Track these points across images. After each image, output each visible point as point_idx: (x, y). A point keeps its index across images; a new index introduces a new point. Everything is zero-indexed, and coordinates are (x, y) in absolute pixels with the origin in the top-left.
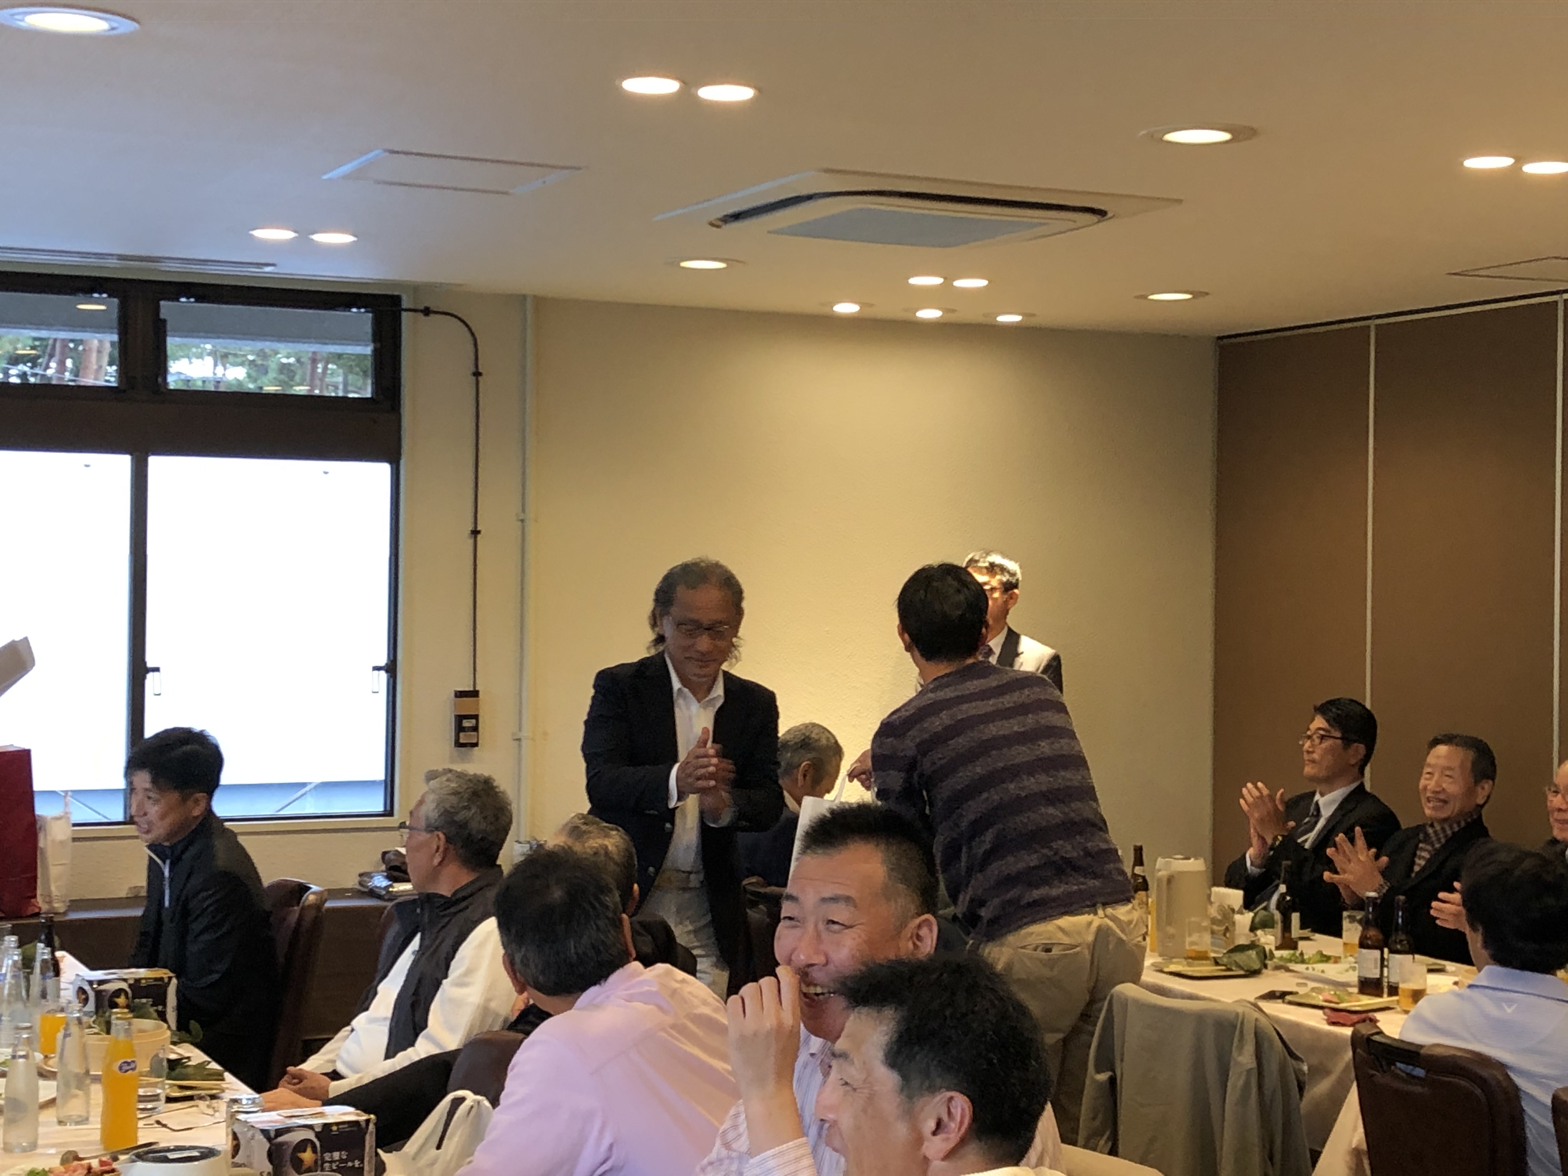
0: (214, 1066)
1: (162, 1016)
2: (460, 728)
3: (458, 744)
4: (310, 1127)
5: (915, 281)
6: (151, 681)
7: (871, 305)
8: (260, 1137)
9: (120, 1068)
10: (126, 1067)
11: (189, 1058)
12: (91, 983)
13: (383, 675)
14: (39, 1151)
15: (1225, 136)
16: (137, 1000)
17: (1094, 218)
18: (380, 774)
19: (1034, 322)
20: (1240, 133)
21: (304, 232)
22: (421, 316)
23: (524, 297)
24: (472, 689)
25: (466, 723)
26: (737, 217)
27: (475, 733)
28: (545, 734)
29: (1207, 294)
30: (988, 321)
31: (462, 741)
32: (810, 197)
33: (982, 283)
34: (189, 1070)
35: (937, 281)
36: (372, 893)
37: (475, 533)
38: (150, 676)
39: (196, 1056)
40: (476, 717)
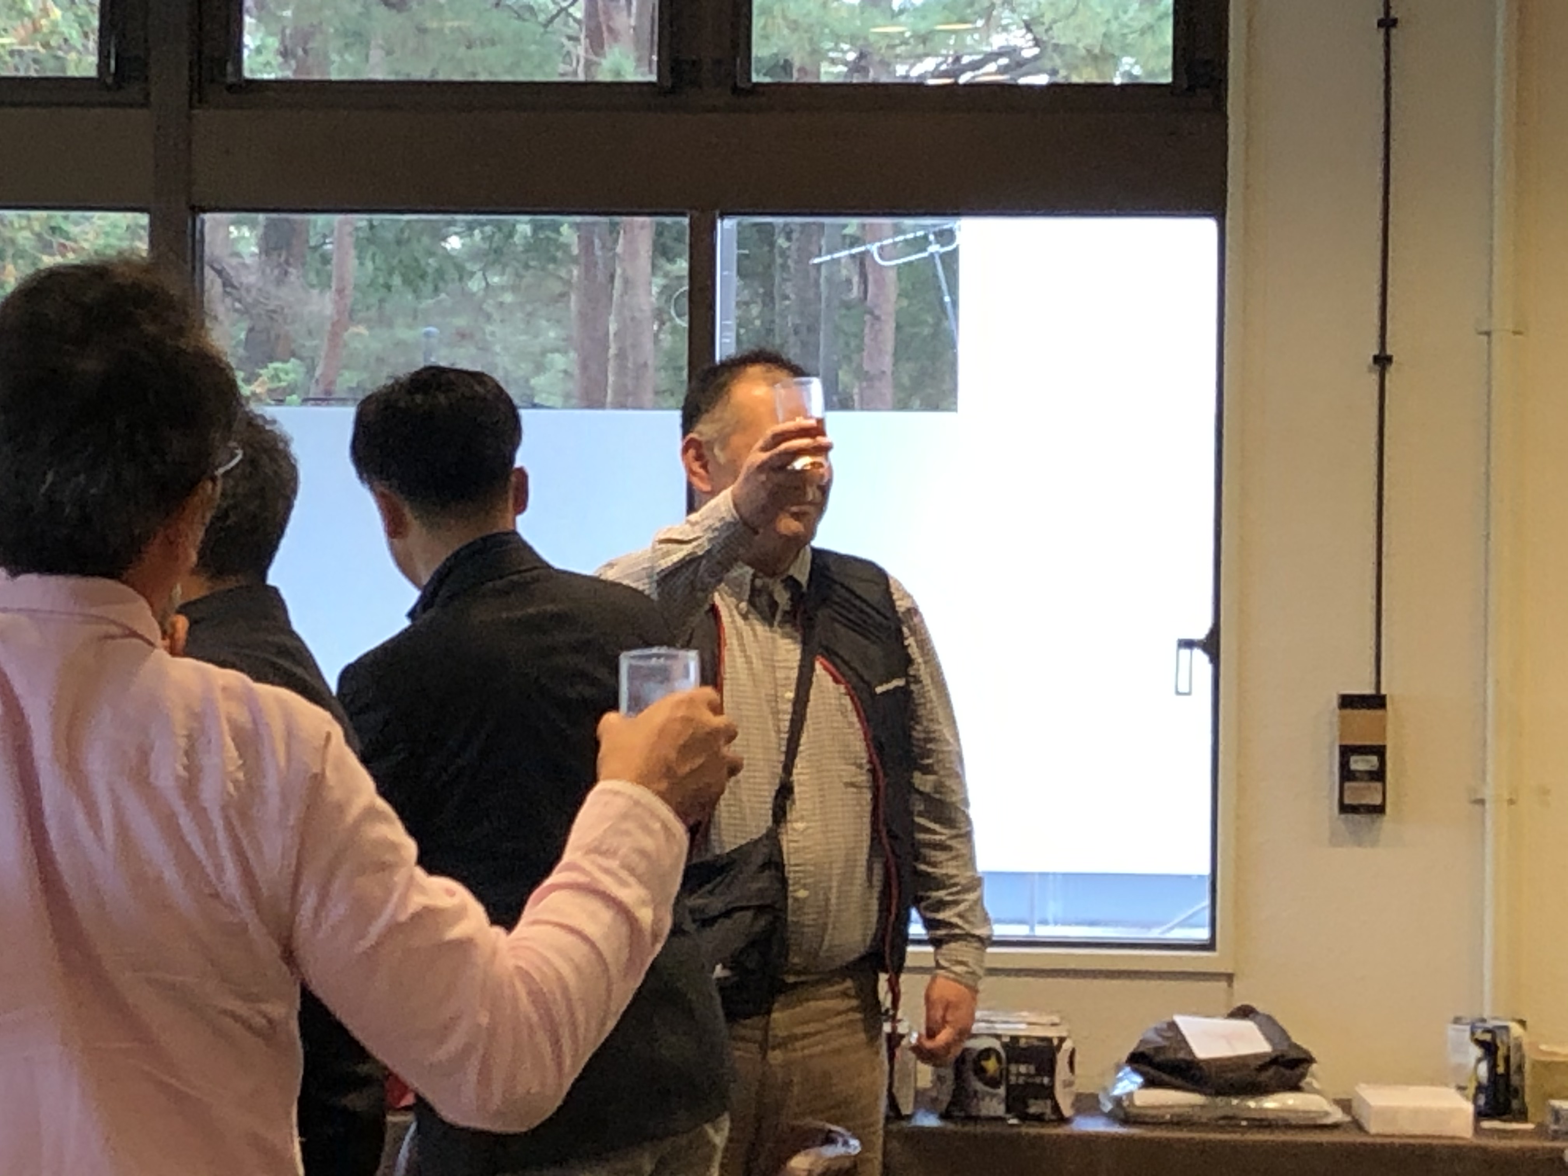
2: (1347, 775)
3: (1345, 808)
13: (1201, 659)
24: (1369, 691)
25: (1358, 764)
27: (1379, 785)
28: (1542, 792)
37: (1382, 361)
40: (1380, 751)
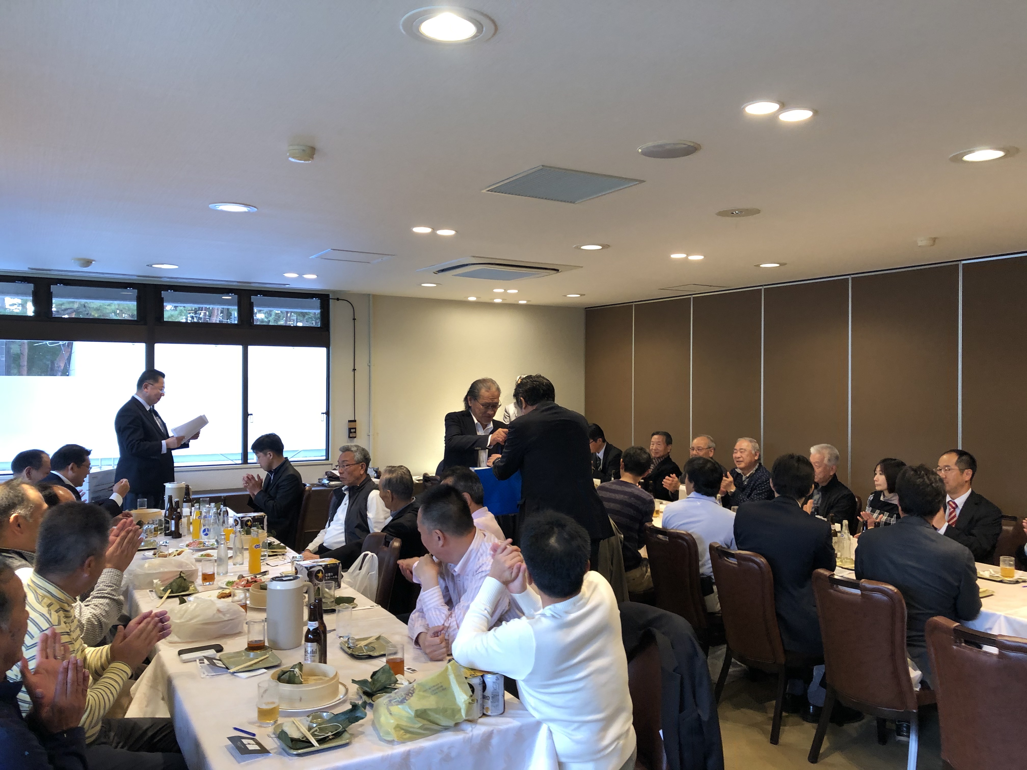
0: (282, 544)
1: (263, 528)
2: (350, 432)
4: (321, 565)
5: (495, 290)
6: (250, 418)
7: (480, 298)
8: (305, 569)
9: (255, 547)
10: (257, 547)
11: (274, 542)
12: (239, 518)
13: (325, 415)
14: (228, 574)
15: (600, 247)
16: (254, 523)
17: (555, 272)
18: (324, 447)
19: (530, 303)
20: (605, 247)
21: (301, 275)
22: (336, 300)
23: (369, 295)
24: (354, 420)
25: (352, 430)
26: (443, 271)
27: (355, 433)
28: (378, 434)
29: (584, 295)
30: (515, 303)
31: (351, 436)
32: (467, 265)
33: (516, 291)
34: (275, 546)
35: (502, 290)
36: (323, 485)
37: (354, 370)
38: (249, 416)
39: (277, 542)
40: (355, 428)
